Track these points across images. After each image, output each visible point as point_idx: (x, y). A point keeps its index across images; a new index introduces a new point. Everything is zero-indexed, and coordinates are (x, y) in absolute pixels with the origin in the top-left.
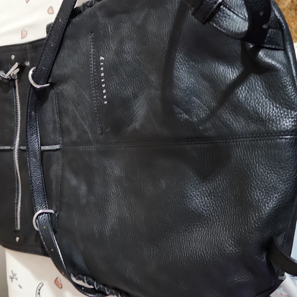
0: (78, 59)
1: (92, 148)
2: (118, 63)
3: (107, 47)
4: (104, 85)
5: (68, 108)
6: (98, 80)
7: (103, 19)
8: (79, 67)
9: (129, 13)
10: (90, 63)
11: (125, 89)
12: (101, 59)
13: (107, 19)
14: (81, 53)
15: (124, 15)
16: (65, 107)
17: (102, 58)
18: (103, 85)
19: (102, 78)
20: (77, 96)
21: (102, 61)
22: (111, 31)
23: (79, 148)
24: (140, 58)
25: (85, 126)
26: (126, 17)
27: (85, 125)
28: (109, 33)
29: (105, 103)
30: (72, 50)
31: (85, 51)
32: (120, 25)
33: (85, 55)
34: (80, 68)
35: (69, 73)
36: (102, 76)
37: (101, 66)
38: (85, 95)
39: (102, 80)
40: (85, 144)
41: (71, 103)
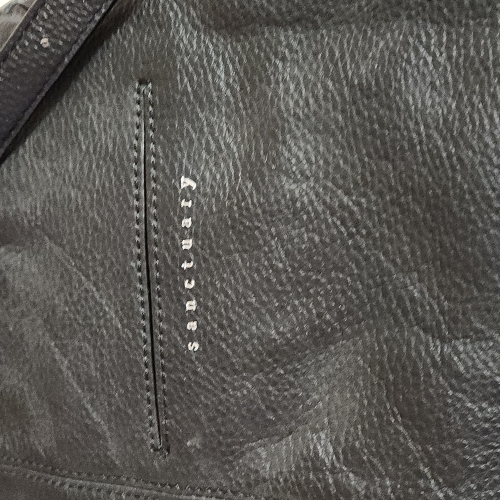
0: (81, 169)
1: (120, 494)
2: (259, 211)
3: (208, 143)
4: (193, 282)
5: (22, 336)
6: (164, 260)
7: (195, 34)
8: (84, 200)
9: (316, 28)
10: (131, 192)
11: (282, 308)
12: (183, 186)
13: (212, 37)
14: (95, 150)
15: (290, 32)
16: (11, 329)
17: (186, 182)
18: (187, 282)
19: (185, 256)
20: (66, 303)
21: (188, 193)
22: (228, 84)
23: (62, 484)
24: (358, 204)
25: (94, 415)
26: (300, 42)
27: (96, 409)
28: (219, 89)
29: (190, 348)
30: (53, 135)
31: (111, 146)
32: (271, 70)
33: (112, 159)
34: (87, 204)
35: (39, 213)
36: (184, 247)
37: (184, 213)
38: (101, 304)
39: (185, 265)
40: (89, 475)
41: (40, 321)
